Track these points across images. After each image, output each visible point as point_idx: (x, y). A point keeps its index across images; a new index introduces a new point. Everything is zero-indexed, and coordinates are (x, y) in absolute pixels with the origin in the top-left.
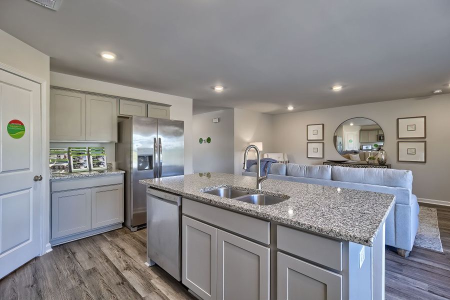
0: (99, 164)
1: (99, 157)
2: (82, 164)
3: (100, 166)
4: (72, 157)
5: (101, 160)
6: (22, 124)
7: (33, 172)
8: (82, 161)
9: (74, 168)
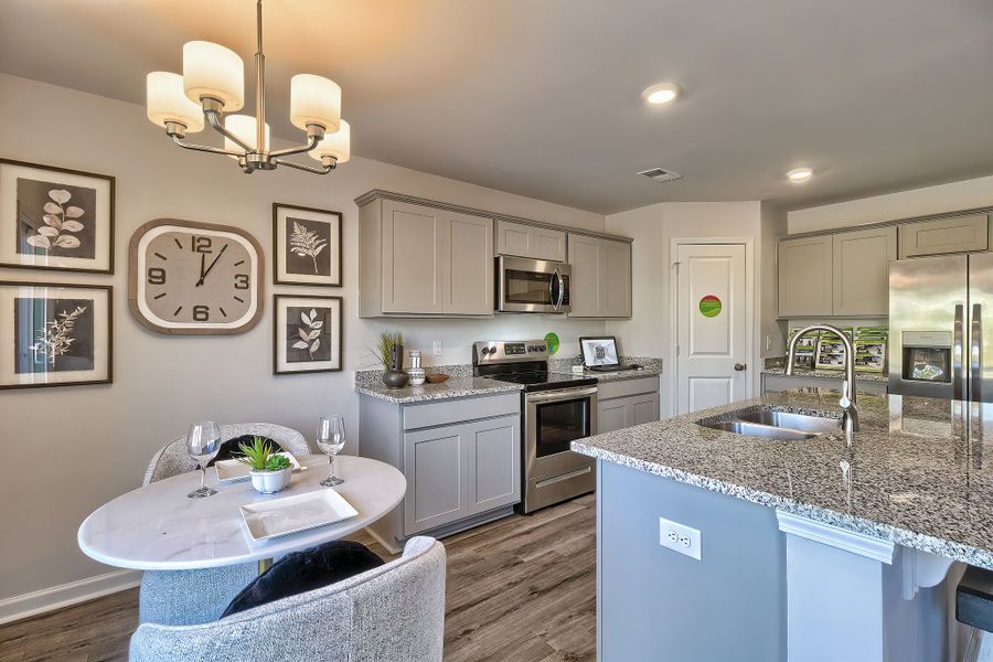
0: (869, 359)
1: (871, 346)
2: (834, 357)
3: (870, 364)
4: (820, 343)
5: (873, 352)
6: (717, 299)
7: (734, 357)
8: (836, 352)
9: (821, 362)
